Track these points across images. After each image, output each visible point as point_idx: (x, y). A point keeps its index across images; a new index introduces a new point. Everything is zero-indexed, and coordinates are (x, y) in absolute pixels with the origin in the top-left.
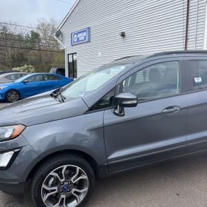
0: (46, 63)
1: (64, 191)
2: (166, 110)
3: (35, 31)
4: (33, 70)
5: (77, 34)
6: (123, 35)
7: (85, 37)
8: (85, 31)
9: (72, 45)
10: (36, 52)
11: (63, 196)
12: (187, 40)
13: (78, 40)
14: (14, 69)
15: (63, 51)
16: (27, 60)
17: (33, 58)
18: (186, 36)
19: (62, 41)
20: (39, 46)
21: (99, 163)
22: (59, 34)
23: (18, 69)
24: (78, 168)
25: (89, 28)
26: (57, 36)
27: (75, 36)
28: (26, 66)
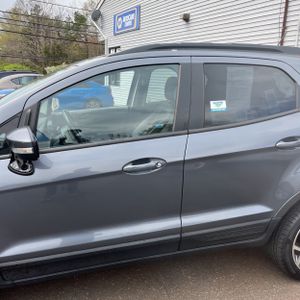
2: (130, 166)
3: (81, 13)
5: (122, 16)
6: (186, 19)
7: (133, 21)
9: (115, 35)
10: (81, 45)
12: (285, 28)
15: (103, 44)
16: (66, 56)
17: (77, 53)
18: (285, 22)
19: (102, 27)
20: (85, 36)
25: (139, 7)
26: (95, 19)
27: (120, 19)
28: (64, 65)
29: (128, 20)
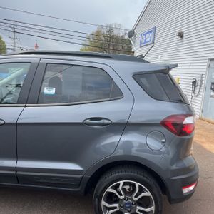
5: (145, 35)
7: (151, 38)
8: (152, 31)
9: (141, 47)
13: (145, 41)
25: (154, 28)
29: (148, 37)
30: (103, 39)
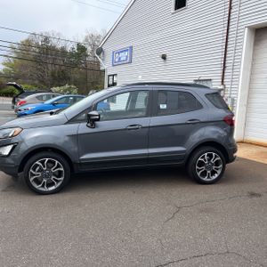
0: (92, 83)
1: (46, 177)
4: (75, 91)
5: (119, 53)
6: (164, 57)
7: (127, 57)
8: (127, 50)
9: (114, 65)
11: (45, 180)
12: (224, 67)
13: (119, 60)
14: (54, 89)
16: (69, 78)
17: (78, 76)
18: (224, 63)
19: (103, 59)
21: (73, 160)
22: (100, 51)
23: (57, 89)
24: (57, 162)
25: (131, 47)
26: (99, 54)
27: (117, 55)
28: (67, 86)
29: (123, 56)
30: (37, 50)
